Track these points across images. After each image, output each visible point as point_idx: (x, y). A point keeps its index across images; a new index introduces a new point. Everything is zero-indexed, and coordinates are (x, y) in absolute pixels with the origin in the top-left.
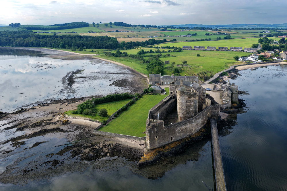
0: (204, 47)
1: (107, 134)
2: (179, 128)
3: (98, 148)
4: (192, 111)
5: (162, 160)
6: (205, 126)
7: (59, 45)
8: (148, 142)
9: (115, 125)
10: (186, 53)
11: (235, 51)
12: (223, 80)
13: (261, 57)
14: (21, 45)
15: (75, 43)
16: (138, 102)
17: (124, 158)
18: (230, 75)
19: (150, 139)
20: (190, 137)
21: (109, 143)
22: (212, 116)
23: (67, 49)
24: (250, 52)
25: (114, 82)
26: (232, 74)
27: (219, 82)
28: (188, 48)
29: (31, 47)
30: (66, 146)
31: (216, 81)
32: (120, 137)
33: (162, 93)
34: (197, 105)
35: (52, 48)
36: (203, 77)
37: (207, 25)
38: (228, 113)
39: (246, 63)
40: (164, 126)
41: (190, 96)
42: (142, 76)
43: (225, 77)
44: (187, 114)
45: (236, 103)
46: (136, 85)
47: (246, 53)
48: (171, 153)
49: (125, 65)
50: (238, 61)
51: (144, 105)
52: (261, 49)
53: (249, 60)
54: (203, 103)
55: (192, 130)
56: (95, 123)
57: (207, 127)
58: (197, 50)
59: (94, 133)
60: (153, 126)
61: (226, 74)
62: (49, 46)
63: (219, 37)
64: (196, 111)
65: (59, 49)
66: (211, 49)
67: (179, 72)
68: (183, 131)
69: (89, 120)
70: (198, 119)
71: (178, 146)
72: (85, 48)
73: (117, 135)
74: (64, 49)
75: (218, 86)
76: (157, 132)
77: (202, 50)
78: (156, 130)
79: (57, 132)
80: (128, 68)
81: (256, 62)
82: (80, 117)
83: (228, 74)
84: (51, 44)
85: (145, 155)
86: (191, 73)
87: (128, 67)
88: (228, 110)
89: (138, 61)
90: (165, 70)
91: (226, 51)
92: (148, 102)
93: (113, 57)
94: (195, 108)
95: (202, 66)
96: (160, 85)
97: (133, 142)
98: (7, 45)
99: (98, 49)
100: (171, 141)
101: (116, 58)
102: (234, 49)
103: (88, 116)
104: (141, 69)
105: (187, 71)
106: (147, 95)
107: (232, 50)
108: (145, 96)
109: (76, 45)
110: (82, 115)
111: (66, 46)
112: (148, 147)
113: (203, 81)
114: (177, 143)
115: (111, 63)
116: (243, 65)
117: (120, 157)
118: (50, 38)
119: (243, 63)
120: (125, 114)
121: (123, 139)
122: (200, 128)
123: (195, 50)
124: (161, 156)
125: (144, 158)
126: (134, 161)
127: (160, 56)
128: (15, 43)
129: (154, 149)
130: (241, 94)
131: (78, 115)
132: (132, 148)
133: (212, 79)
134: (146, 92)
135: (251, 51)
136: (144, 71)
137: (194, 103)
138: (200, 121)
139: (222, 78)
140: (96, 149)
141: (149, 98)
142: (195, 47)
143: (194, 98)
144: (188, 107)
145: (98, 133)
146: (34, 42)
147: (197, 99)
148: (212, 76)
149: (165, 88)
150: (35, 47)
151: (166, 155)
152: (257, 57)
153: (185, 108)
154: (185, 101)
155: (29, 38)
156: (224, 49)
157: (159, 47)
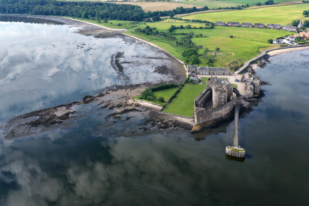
0: (239, 23)
1: (168, 114)
2: (214, 113)
3: (165, 122)
4: (223, 101)
5: (204, 130)
6: (231, 111)
7: (81, 14)
8: (196, 120)
9: (171, 108)
10: (219, 31)
11: (273, 29)
12: (252, 69)
13: (299, 39)
14: (41, 14)
15: (98, 14)
16: (182, 91)
17: (182, 128)
18: (259, 63)
19: (197, 119)
20: (221, 118)
21: (171, 119)
22: (237, 104)
23: (91, 20)
24: (288, 30)
25: (156, 69)
26: (262, 61)
27: (247, 72)
28: (221, 24)
29: (51, 15)
30: (146, 120)
31: (245, 71)
32: (177, 116)
33: (199, 83)
34: (226, 98)
35: (74, 18)
36: (234, 68)
38: (249, 102)
39: (280, 47)
40: (205, 111)
41: (221, 92)
42: (178, 62)
43: (254, 65)
44: (219, 103)
45: (257, 94)
46: (176, 73)
47: (284, 32)
48: (209, 127)
49: (160, 47)
50: (272, 45)
51: (187, 94)
52: (303, 26)
53: (284, 43)
54: (231, 95)
55: (222, 114)
56: (157, 106)
57: (232, 112)
58: (231, 26)
59: (159, 113)
60: (199, 112)
61: (256, 62)
62: (70, 15)
63: (259, 2)
64: (225, 101)
65: (82, 19)
66: (246, 25)
67: (212, 62)
68: (216, 114)
69: (152, 104)
70: (227, 107)
71: (213, 123)
72: (110, 19)
73: (174, 115)
74: (87, 19)
75: (246, 75)
76: (201, 115)
77: (236, 26)
78: (200, 114)
79: (135, 111)
80: (163, 51)
81: (291, 45)
82: (146, 102)
83: (258, 62)
84: (72, 13)
85: (194, 127)
86: (223, 63)
87: (163, 49)
88: (250, 100)
89: (171, 42)
90: (200, 58)
91: (263, 28)
92: (190, 91)
93: (144, 34)
94: (225, 99)
95: (234, 52)
96: (197, 74)
97: (185, 120)
98: (26, 12)
99: (124, 20)
100: (209, 120)
101: (147, 36)
102: (272, 27)
103: (150, 101)
104: (176, 53)
105: (220, 61)
106: (188, 84)
107: (270, 27)
108: (187, 85)
109: (99, 16)
110: (146, 100)
111: (89, 16)
112: (196, 123)
113: (233, 71)
114: (212, 121)
115: (145, 43)
116: (276, 50)
117: (180, 128)
118: (69, 5)
119: (277, 47)
120: (175, 100)
121: (179, 117)
122: (227, 113)
123: (228, 26)
124: (203, 128)
125: (194, 129)
126: (188, 130)
127: (192, 36)
128: (34, 11)
129: (199, 124)
130: (264, 84)
131: (143, 100)
132: (185, 123)
133: (241, 69)
134: (187, 82)
135: (290, 29)
136: (179, 55)
137: (224, 96)
138: (228, 108)
139: (252, 67)
140: (164, 123)
141: (190, 87)
142: (228, 23)
143: (224, 94)
144: (220, 99)
145: (162, 113)
146: (54, 11)
147: (226, 94)
148: (242, 66)
149: (201, 78)
150: (55, 15)
151: (206, 128)
152: (294, 39)
153: (218, 99)
154: (218, 95)
155: (47, 5)
156: (260, 26)
157: (189, 20)
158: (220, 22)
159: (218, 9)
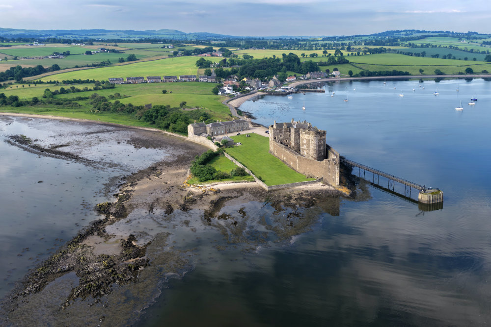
0: (143, 78)
1: (284, 187)
4: (322, 150)
8: (338, 178)
28: (118, 82)
32: (297, 185)
33: (234, 144)
37: (35, 31)
39: (230, 98)
41: (321, 135)
44: (319, 154)
50: (220, 96)
52: (216, 75)
53: (227, 93)
59: (269, 189)
63: (121, 58)
66: (154, 80)
73: (293, 185)
81: (237, 95)
94: (324, 146)
102: (186, 79)
107: (183, 79)
112: (338, 183)
115: (35, 118)
119: (227, 98)
121: (301, 186)
125: (347, 192)
134: (219, 146)
135: (208, 79)
137: (324, 142)
142: (129, 79)
143: (323, 137)
145: (274, 188)
153: (318, 148)
154: (318, 141)
156: (172, 79)
157: (58, 82)
158: (116, 79)
159: (85, 66)
